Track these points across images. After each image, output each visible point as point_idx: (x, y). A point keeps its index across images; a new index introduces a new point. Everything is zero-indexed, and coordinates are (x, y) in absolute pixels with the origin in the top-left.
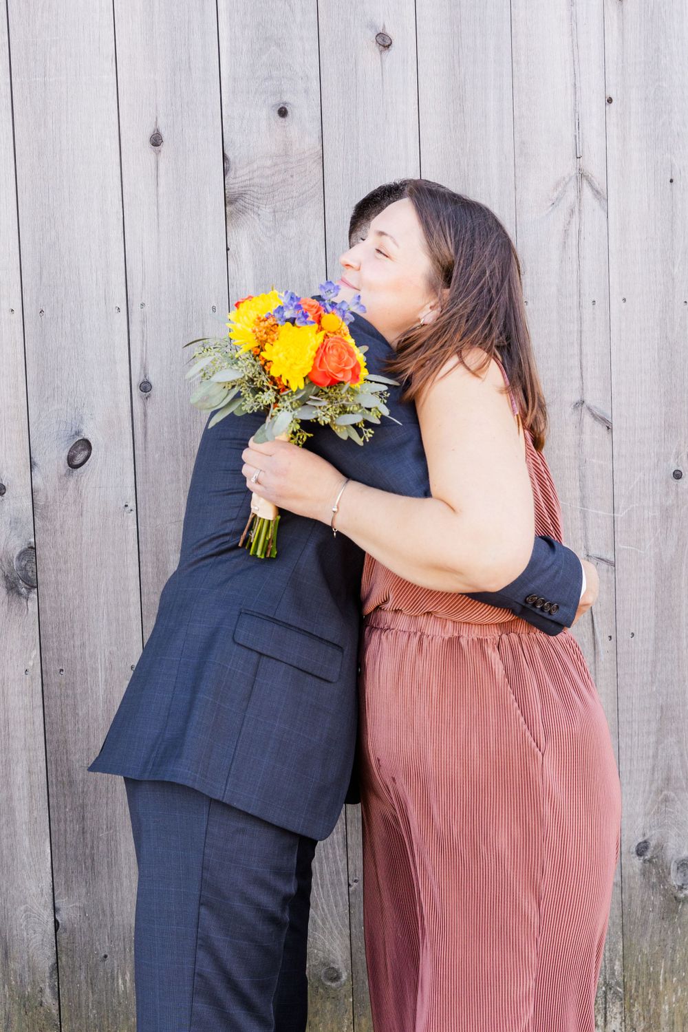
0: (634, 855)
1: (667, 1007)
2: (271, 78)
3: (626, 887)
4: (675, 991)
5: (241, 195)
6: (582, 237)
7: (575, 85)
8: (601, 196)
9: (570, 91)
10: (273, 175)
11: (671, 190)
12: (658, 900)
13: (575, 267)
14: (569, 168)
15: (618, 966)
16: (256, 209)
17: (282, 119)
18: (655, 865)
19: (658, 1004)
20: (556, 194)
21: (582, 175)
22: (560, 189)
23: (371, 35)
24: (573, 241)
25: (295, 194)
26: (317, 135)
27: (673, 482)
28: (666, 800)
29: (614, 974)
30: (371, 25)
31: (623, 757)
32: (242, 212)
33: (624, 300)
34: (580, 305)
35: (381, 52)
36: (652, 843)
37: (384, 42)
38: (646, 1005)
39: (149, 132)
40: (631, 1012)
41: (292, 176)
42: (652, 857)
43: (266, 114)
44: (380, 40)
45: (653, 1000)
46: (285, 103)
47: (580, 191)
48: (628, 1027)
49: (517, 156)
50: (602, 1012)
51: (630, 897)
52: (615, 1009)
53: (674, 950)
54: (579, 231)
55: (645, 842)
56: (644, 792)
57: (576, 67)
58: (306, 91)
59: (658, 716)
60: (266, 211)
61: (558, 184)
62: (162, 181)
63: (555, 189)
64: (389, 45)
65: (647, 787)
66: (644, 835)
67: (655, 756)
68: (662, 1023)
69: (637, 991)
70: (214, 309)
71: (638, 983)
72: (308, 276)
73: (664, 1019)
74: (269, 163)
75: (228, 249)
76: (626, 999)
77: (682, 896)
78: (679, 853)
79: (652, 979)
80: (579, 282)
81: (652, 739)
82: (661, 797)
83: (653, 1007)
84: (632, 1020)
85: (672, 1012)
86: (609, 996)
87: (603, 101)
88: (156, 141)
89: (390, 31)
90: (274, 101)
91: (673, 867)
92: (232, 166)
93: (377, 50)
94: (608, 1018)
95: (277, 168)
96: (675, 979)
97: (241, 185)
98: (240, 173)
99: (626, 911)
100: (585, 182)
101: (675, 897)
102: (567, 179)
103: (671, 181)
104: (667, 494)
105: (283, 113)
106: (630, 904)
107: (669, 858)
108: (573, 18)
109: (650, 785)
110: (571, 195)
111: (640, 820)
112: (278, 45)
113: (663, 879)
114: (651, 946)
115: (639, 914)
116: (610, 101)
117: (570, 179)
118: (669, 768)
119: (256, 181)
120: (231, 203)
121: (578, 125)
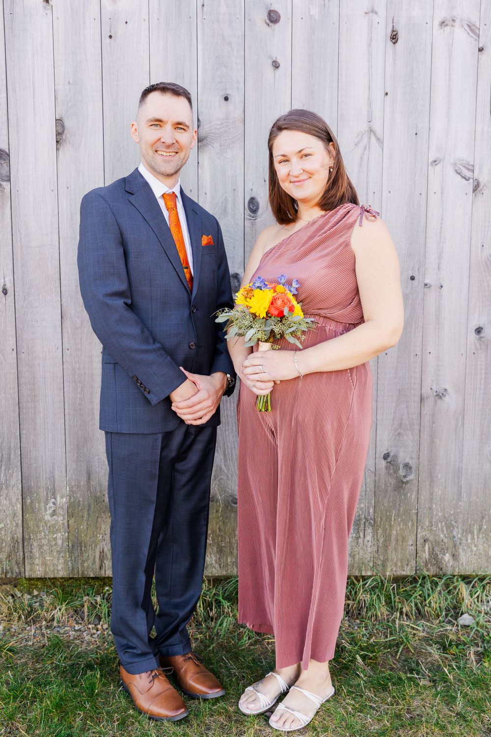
0: (382, 459)
1: (395, 532)
2: (221, 82)
3: (377, 473)
4: (400, 525)
5: (205, 138)
6: (370, 160)
7: (369, 86)
8: (380, 141)
9: (367, 89)
10: (221, 128)
11: (416, 138)
12: (393, 481)
13: (365, 175)
14: (364, 127)
15: (371, 511)
16: (212, 144)
17: (226, 102)
18: (393, 465)
19: (391, 530)
20: (357, 140)
21: (371, 131)
22: (359, 137)
23: (270, 62)
24: (365, 162)
25: (231, 137)
26: (242, 110)
27: (410, 281)
28: (399, 434)
29: (369, 514)
30: (270, 57)
31: (378, 412)
32: (205, 145)
33: (390, 192)
34: (367, 194)
35: (274, 70)
36: (392, 454)
37: (276, 65)
38: (385, 530)
40: (377, 533)
41: (230, 129)
42: (391, 461)
43: (219, 99)
44: (274, 64)
45: (388, 528)
46: (228, 94)
47: (370, 138)
48: (375, 540)
49: (339, 121)
50: (363, 531)
51: (379, 478)
52: (369, 530)
53: (400, 505)
54: (368, 158)
55: (388, 453)
56: (388, 429)
57: (370, 77)
58: (238, 89)
59: (397, 394)
60: (217, 145)
61: (358, 135)
63: (357, 137)
64: (278, 67)
65: (390, 428)
66: (388, 450)
67: (395, 413)
68: (392, 539)
69: (380, 523)
70: (191, 191)
71: (381, 519)
72: (236, 177)
73: (393, 537)
74: (219, 122)
75: (198, 163)
76: (375, 526)
77: (405, 480)
78: (405, 460)
79: (389, 519)
80: (368, 182)
81: (394, 405)
82: (396, 433)
83: (388, 531)
84: (377, 536)
85: (397, 535)
86: (367, 524)
87: (383, 94)
89: (279, 60)
90: (223, 94)
91: (401, 466)
92: (202, 124)
93: (272, 69)
94: (366, 534)
95: (223, 125)
96: (399, 519)
97: (206, 133)
98: (205, 127)
99: (377, 485)
100: (372, 134)
101: (402, 481)
102: (363, 132)
103: (416, 134)
104: (407, 287)
105: (226, 99)
106: (379, 482)
107: (399, 462)
108: (370, 53)
109: (392, 426)
110: (365, 140)
111: (385, 443)
112: (225, 66)
113: (396, 472)
114: (389, 501)
115: (383, 487)
116: (387, 94)
117: (365, 132)
118: (402, 419)
119: (213, 131)
120: (201, 141)
121: (370, 105)
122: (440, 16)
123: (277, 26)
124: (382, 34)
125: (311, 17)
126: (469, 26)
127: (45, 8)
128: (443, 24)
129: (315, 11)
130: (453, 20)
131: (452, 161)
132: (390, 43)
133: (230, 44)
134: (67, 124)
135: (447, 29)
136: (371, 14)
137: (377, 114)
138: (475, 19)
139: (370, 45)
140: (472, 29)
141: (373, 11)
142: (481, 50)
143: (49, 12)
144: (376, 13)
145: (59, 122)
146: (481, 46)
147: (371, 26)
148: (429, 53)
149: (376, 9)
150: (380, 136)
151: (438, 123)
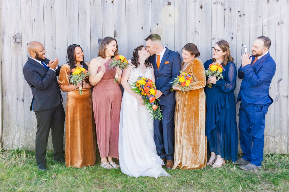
2: (156, 20)
7: (195, 20)
8: (198, 34)
10: (156, 32)
11: (208, 33)
14: (194, 30)
21: (196, 31)
24: (194, 40)
26: (161, 27)
30: (169, 14)
33: (201, 47)
37: (170, 16)
39: (142, 27)
43: (155, 24)
47: (195, 33)
54: (195, 38)
57: (195, 18)
58: (160, 22)
61: (192, 32)
62: (143, 33)
88: (142, 28)
89: (171, 14)
92: (151, 31)
105: (157, 24)
108: (195, 11)
110: (194, 34)
112: (157, 16)
116: (200, 22)
121: (195, 24)
122: (213, 1)
123: (170, 6)
124: (198, 6)
125: (179, 3)
126: (221, 3)
127: (112, 4)
128: (214, 3)
129: (180, 2)
130: (217, 2)
131: (218, 38)
132: (200, 9)
133: (158, 11)
134: (117, 32)
135: (216, 4)
137: (197, 27)
138: (223, 2)
139: (195, 9)
141: (196, 1)
142: (225, 9)
143: (113, 5)
145: (115, 32)
147: (195, 5)
148: (211, 10)
150: (198, 32)
151: (214, 29)
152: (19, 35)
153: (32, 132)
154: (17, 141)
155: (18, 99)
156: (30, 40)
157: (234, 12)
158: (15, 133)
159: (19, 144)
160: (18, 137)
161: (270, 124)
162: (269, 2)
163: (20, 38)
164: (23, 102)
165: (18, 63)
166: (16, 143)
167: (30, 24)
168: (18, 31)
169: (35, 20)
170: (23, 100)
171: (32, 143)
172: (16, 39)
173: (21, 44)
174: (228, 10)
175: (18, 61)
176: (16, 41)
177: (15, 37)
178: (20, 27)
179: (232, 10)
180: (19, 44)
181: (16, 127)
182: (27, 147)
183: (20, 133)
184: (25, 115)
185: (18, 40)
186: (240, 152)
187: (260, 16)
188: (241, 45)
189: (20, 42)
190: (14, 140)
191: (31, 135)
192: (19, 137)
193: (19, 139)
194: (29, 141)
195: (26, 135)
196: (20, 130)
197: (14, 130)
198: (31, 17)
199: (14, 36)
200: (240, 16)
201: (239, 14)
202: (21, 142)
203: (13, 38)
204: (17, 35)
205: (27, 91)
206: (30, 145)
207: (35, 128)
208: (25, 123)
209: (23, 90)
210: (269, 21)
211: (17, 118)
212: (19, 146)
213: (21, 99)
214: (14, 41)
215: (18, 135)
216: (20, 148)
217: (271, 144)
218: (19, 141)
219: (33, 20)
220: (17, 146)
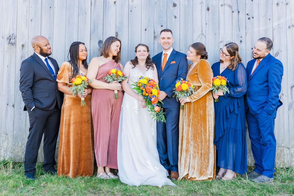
2: (160, 22)
5: (156, 36)
8: (205, 36)
9: (201, 23)
11: (215, 36)
14: (200, 33)
21: (202, 34)
22: (199, 35)
30: (174, 15)
32: (156, 38)
33: (208, 50)
35: (175, 19)
37: (175, 17)
39: (145, 29)
43: (159, 26)
49: (193, 31)
54: (202, 41)
57: (202, 20)
58: (165, 23)
62: (146, 35)
75: (154, 43)
87: (206, 24)
88: (146, 30)
89: (176, 16)
90: (161, 25)
98: (156, 34)
103: (215, 34)
105: (162, 26)
108: (201, 13)
110: (201, 36)
112: (162, 18)
119: (158, 35)
121: (202, 27)
122: (221, 3)
123: (176, 7)
124: (205, 8)
125: (185, 5)
127: (114, 4)
128: (222, 5)
129: (186, 3)
130: (225, 4)
131: (226, 41)
132: (207, 11)
133: (163, 12)
134: (119, 33)
135: (223, 7)
136: (201, 4)
137: (204, 29)
138: (231, 4)
139: (201, 11)
140: (230, 6)
142: (233, 12)
143: (115, 6)
144: (203, 3)
145: (117, 33)
146: (233, 11)
147: (201, 7)
148: (218, 13)
149: (203, 2)
150: (205, 35)
151: (222, 31)
152: (14, 35)
153: (21, 142)
154: (4, 151)
155: (8, 104)
156: (25, 40)
157: (242, 15)
158: (2, 142)
159: (6, 155)
160: (5, 147)
161: (284, 134)
162: (278, 5)
163: (15, 39)
164: (14, 107)
165: (11, 65)
166: (3, 154)
167: (27, 24)
168: (13, 31)
169: (32, 20)
170: (14, 105)
171: (21, 153)
172: (10, 39)
173: (16, 45)
174: (236, 13)
175: (11, 63)
176: (10, 42)
177: (10, 38)
178: (15, 27)
179: (240, 12)
180: (13, 45)
181: (4, 136)
182: (15, 157)
183: (7, 143)
184: (15, 123)
185: (12, 41)
186: (253, 166)
187: (270, 19)
188: (250, 49)
189: (14, 43)
190: (1, 150)
191: (20, 144)
192: (7, 147)
193: (7, 149)
194: (18, 151)
195: (14, 145)
196: (8, 139)
197: (2, 139)
198: (28, 17)
199: (8, 36)
200: (249, 19)
201: (248, 17)
202: (8, 153)
203: (8, 38)
204: (12, 36)
205: (19, 96)
206: (18, 156)
207: (24, 136)
208: (14, 131)
209: (14, 95)
210: (279, 24)
211: (5, 126)
212: (6, 157)
213: (12, 105)
214: (8, 42)
215: (6, 144)
216: (6, 159)
217: (286, 157)
218: (6, 151)
219: (30, 20)
220: (4, 157)
